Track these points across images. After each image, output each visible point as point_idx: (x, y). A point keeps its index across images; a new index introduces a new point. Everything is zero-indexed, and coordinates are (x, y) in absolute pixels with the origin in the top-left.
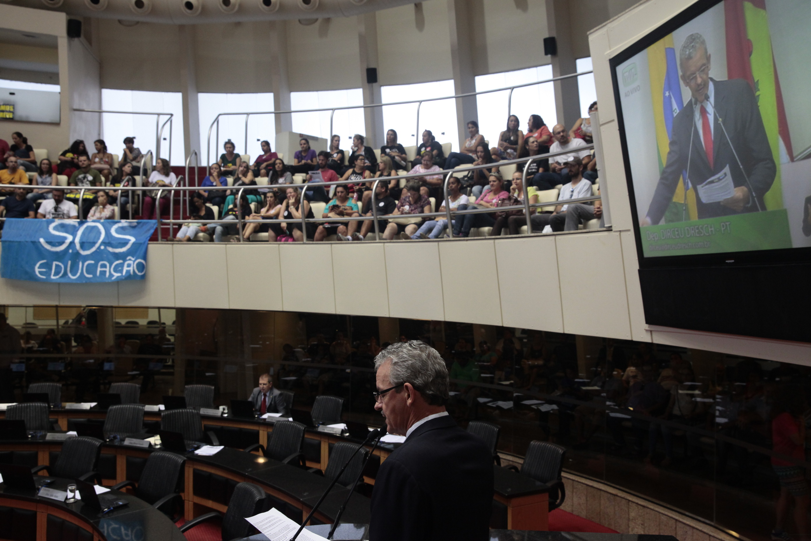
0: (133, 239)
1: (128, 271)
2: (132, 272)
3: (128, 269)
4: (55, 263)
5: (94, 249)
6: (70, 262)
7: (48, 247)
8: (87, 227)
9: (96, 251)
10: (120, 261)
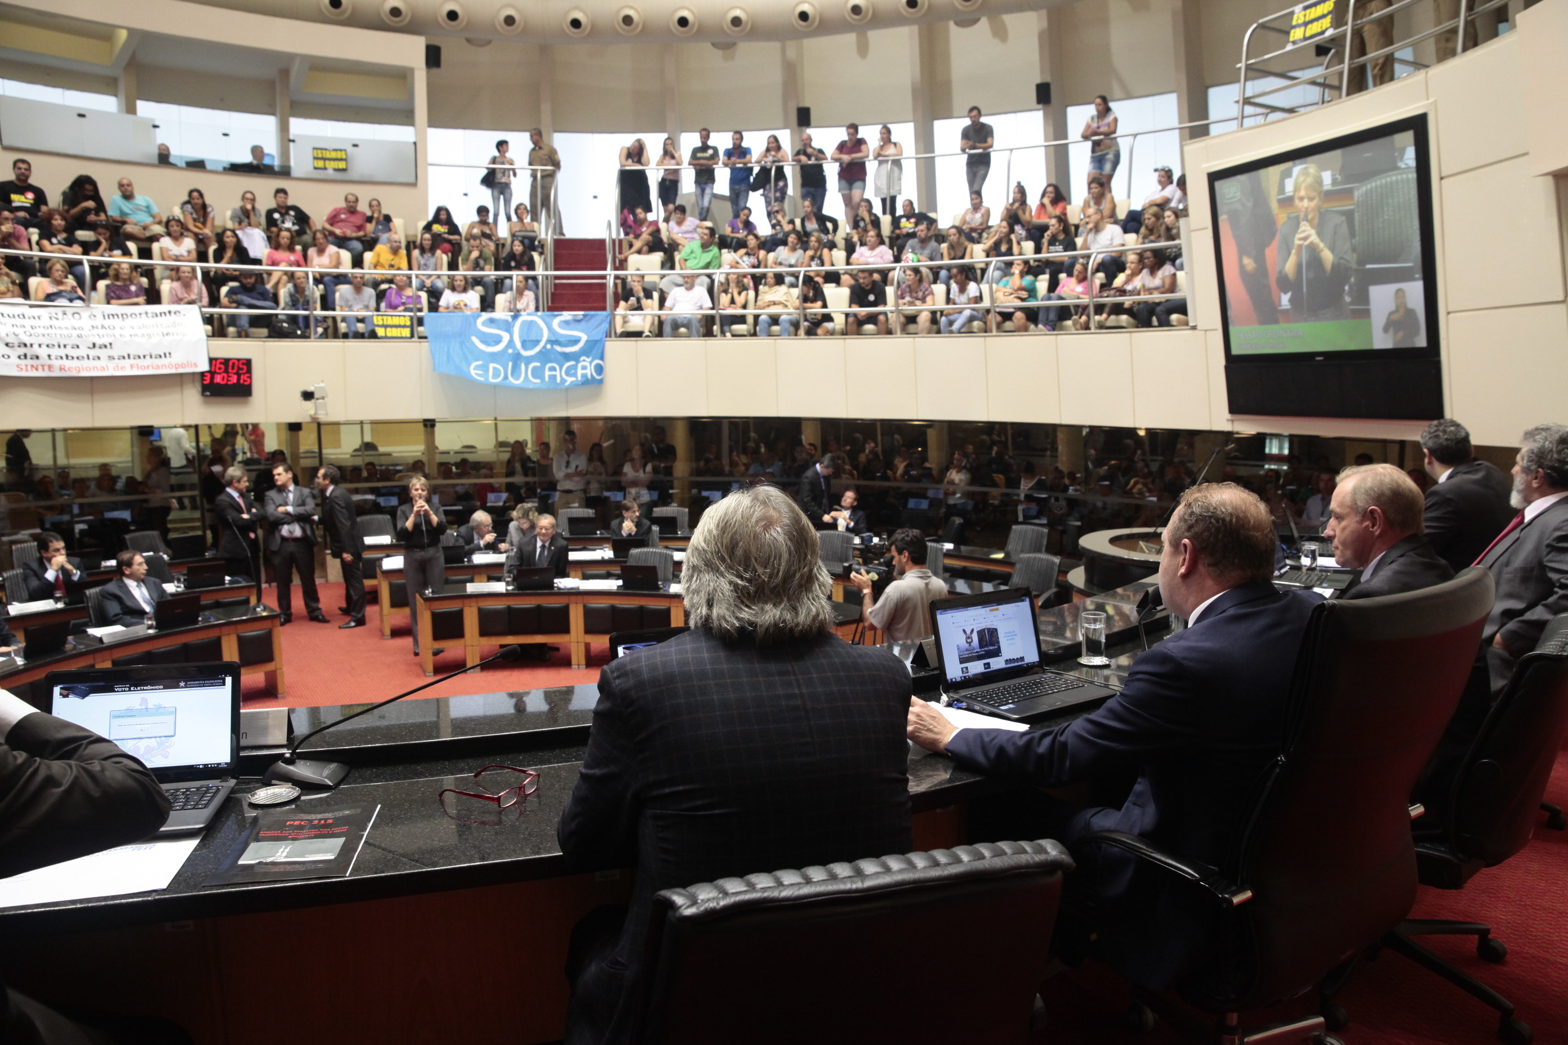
0: (584, 338)
1: (584, 376)
2: (589, 376)
3: (584, 372)
4: (492, 365)
5: (538, 349)
6: (510, 364)
7: (482, 347)
8: (524, 322)
9: (541, 352)
10: (573, 363)
